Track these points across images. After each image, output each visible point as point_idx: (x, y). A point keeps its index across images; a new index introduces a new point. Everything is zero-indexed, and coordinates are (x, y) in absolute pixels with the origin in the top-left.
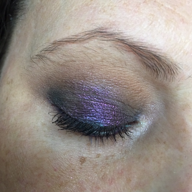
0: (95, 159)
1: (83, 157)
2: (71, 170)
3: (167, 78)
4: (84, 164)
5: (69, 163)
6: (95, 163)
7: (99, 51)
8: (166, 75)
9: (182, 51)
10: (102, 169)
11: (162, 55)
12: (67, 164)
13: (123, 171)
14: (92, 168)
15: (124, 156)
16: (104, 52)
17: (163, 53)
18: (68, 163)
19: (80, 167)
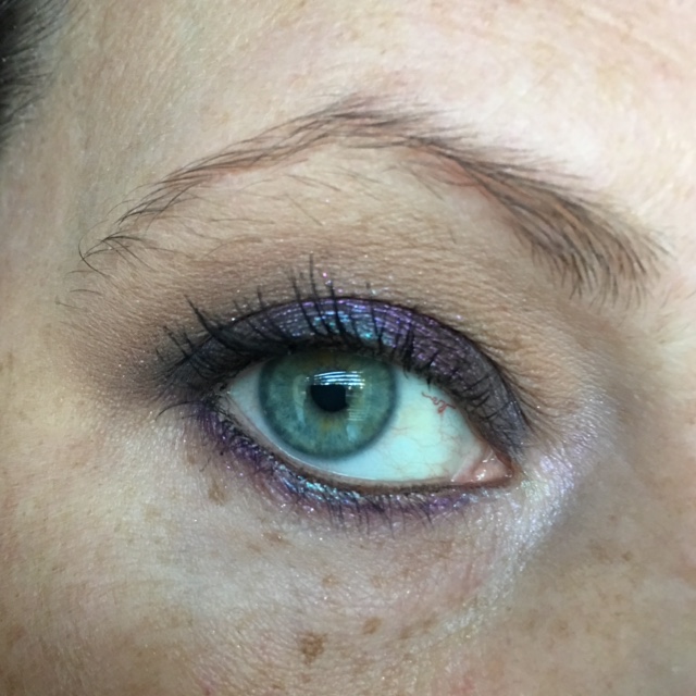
0: (358, 642)
1: (311, 635)
2: (270, 689)
3: (616, 293)
4: (318, 661)
5: (261, 663)
6: (359, 656)
7: (347, 187)
8: (612, 282)
9: (670, 186)
10: (388, 678)
11: (594, 199)
12: (252, 666)
13: (471, 678)
14: (349, 677)
15: (471, 622)
16: (369, 191)
17: (596, 193)
18: (255, 661)
19: (304, 676)
